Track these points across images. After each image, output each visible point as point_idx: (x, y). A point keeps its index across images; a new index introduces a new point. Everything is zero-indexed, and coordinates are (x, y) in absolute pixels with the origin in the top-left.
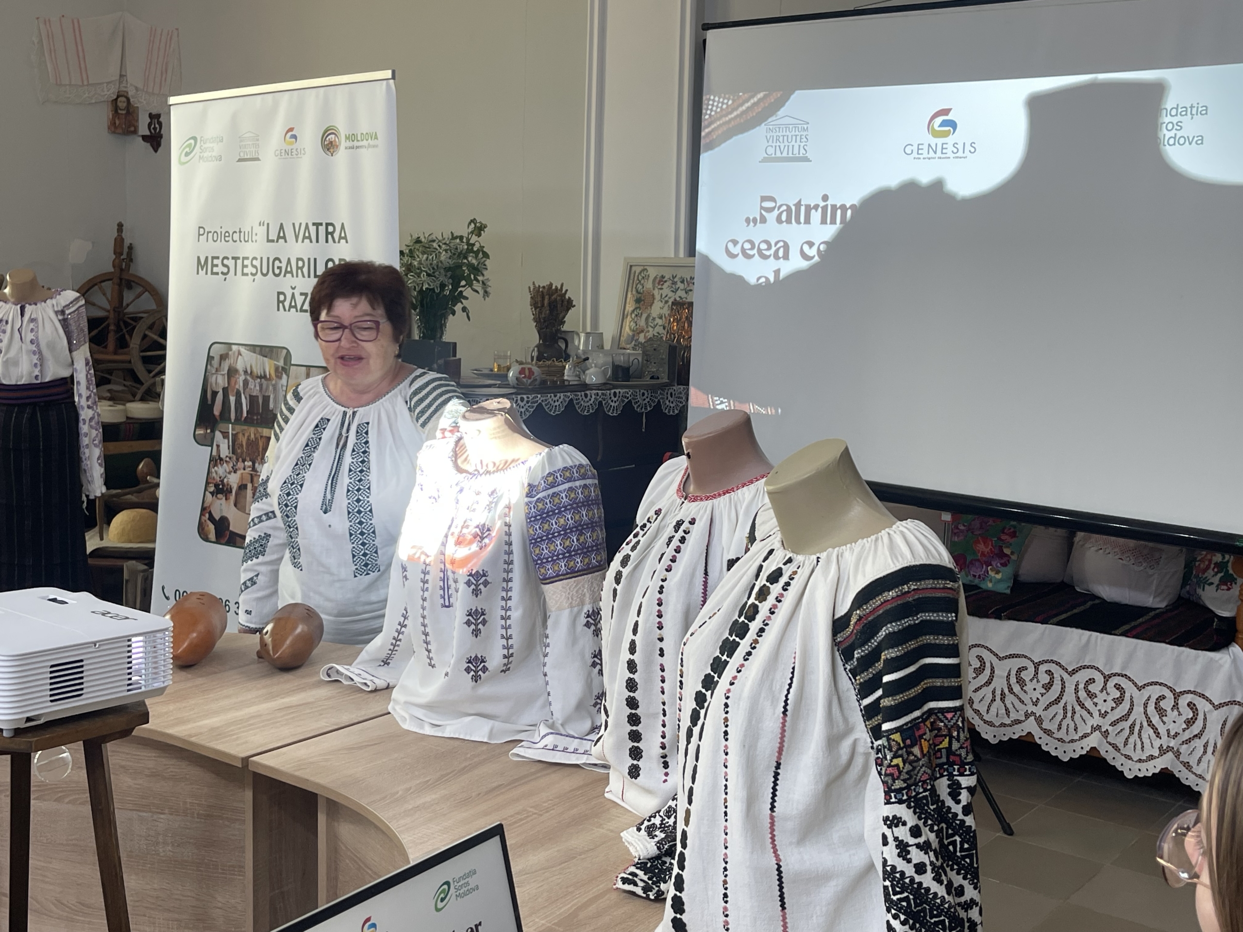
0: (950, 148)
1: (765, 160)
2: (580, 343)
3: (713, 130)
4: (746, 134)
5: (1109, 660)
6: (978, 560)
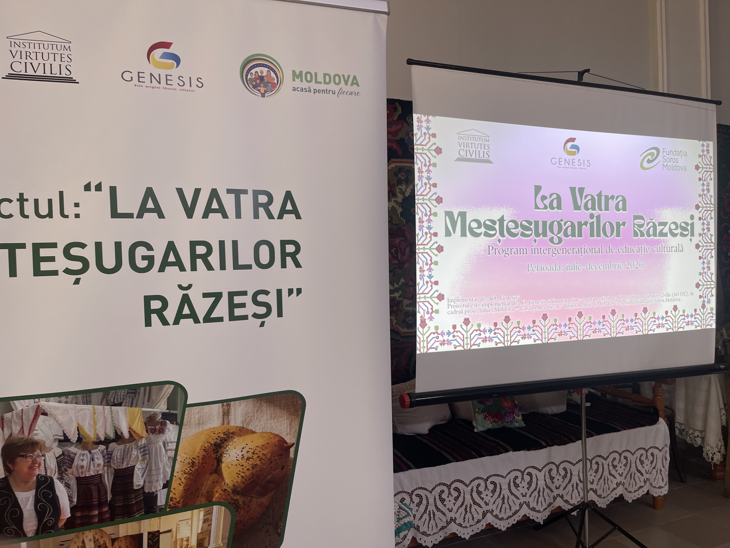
0: (577, 163)
6: (507, 413)
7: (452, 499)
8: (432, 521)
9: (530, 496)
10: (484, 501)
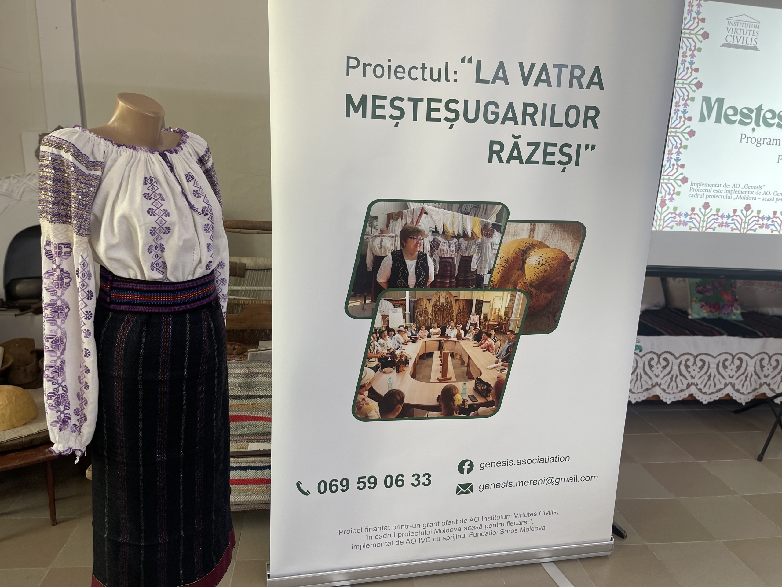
7: (660, 367)
8: (638, 382)
9: (737, 379)
10: (691, 374)
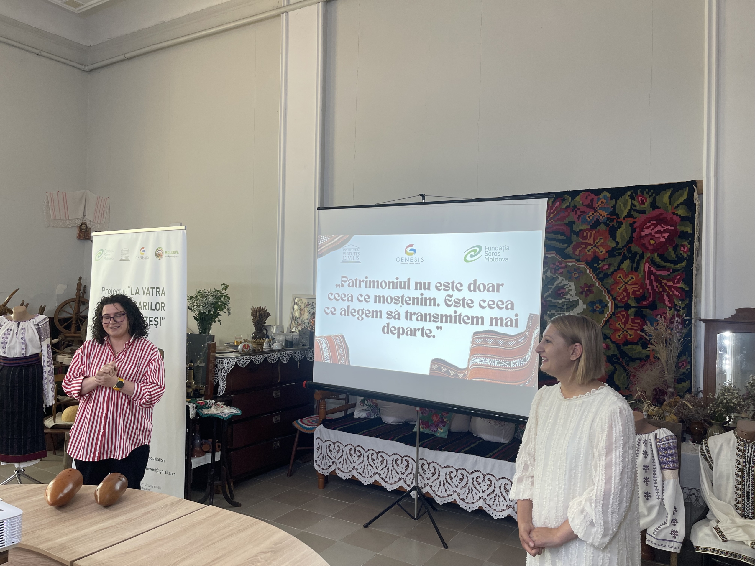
1: (343, 262)
2: (273, 330)
3: (322, 249)
4: (335, 251)
5: (485, 468)
6: (433, 424)
